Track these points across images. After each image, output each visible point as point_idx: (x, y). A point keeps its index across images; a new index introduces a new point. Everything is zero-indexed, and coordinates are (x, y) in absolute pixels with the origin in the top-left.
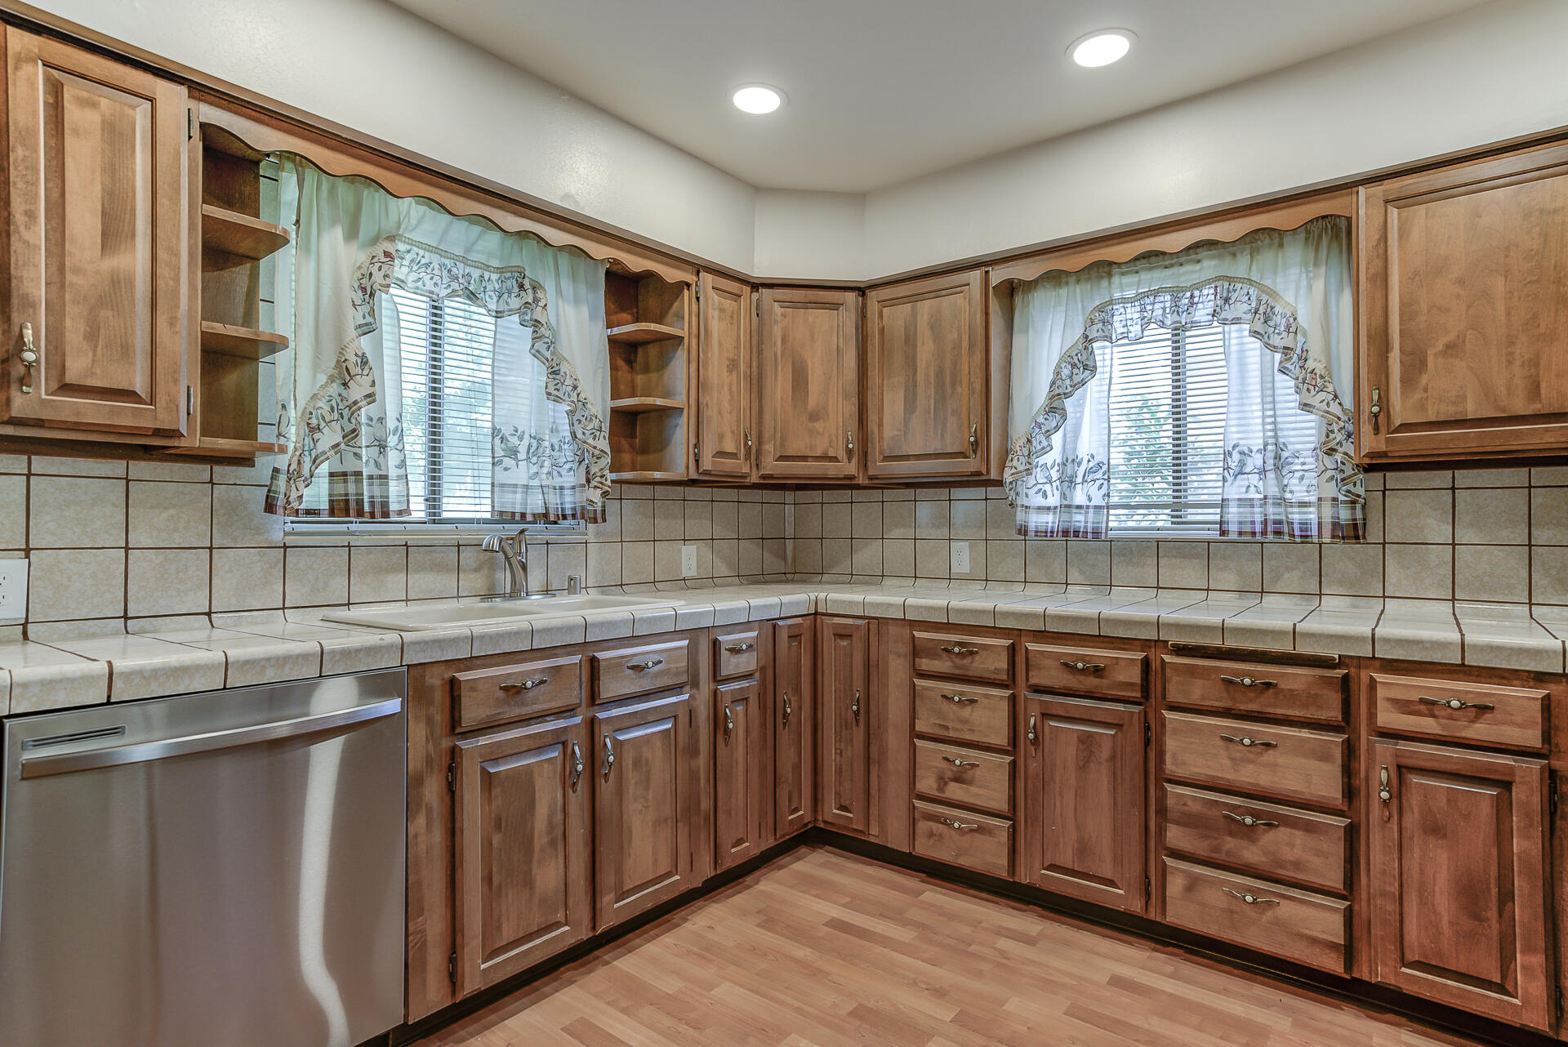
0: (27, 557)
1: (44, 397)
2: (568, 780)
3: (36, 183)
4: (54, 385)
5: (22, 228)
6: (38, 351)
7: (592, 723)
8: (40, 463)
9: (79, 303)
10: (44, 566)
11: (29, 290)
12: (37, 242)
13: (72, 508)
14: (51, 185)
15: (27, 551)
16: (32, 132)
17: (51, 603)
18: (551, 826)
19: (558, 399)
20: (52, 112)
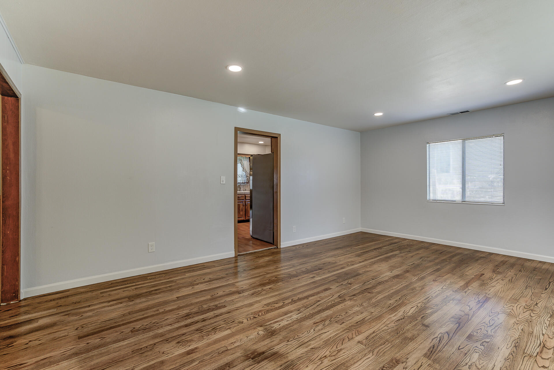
2: (243, 205)
7: (245, 201)
18: (242, 209)
19: (244, 171)
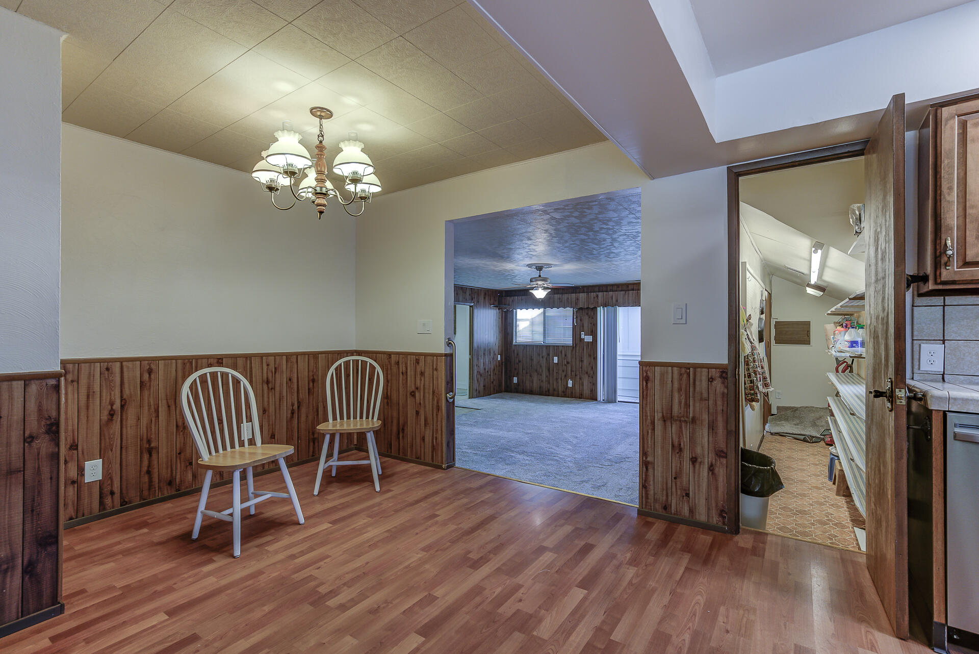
0: (944, 343)
1: (956, 270)
3: (953, 173)
4: (961, 263)
5: (946, 196)
6: (953, 249)
8: (950, 300)
9: (973, 222)
10: (951, 349)
11: (949, 222)
12: (953, 200)
13: (965, 320)
14: (960, 171)
15: (944, 341)
16: (952, 150)
17: (955, 366)
20: (961, 136)
